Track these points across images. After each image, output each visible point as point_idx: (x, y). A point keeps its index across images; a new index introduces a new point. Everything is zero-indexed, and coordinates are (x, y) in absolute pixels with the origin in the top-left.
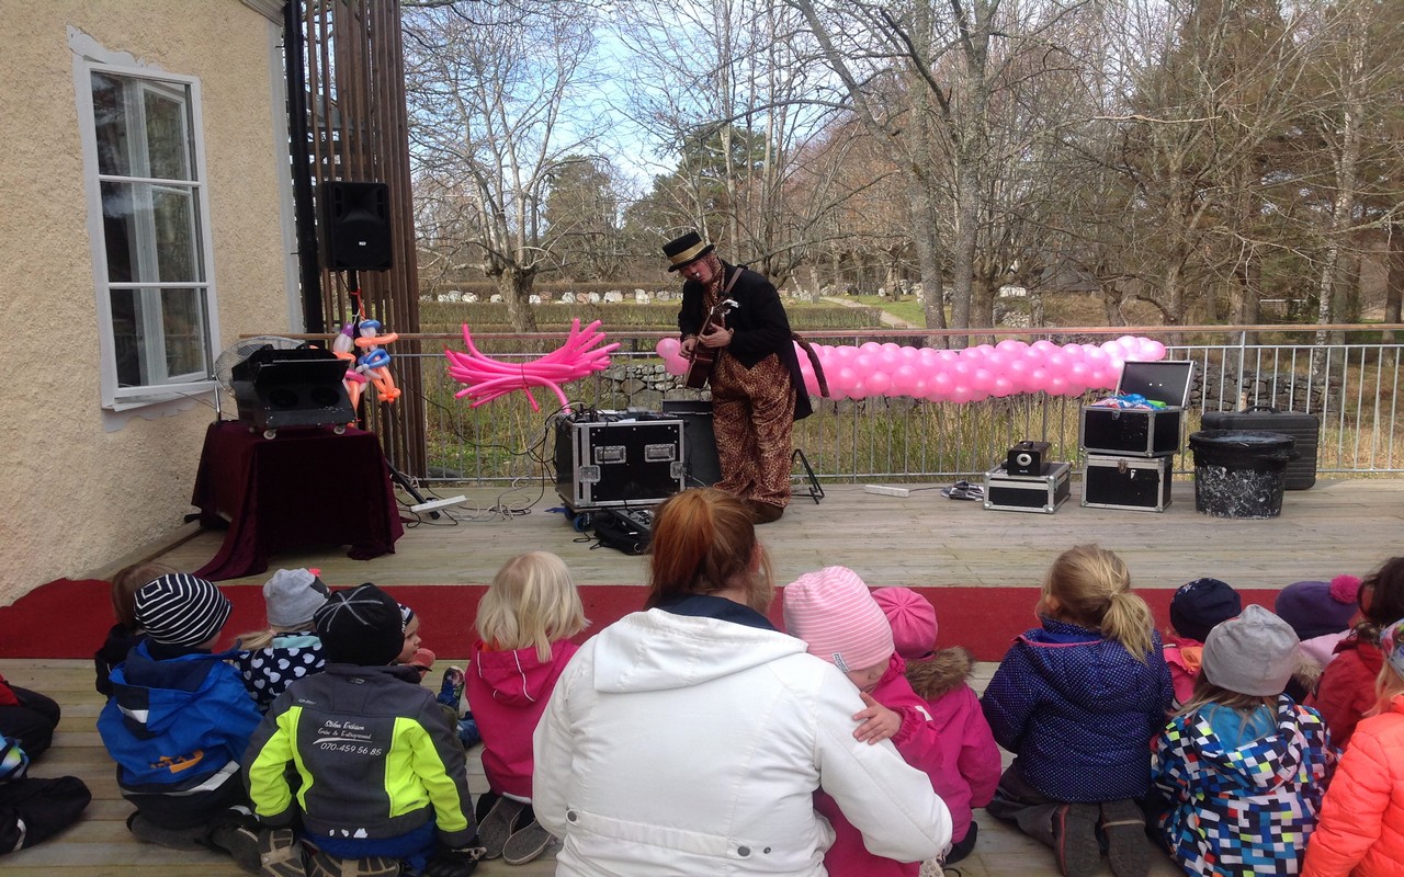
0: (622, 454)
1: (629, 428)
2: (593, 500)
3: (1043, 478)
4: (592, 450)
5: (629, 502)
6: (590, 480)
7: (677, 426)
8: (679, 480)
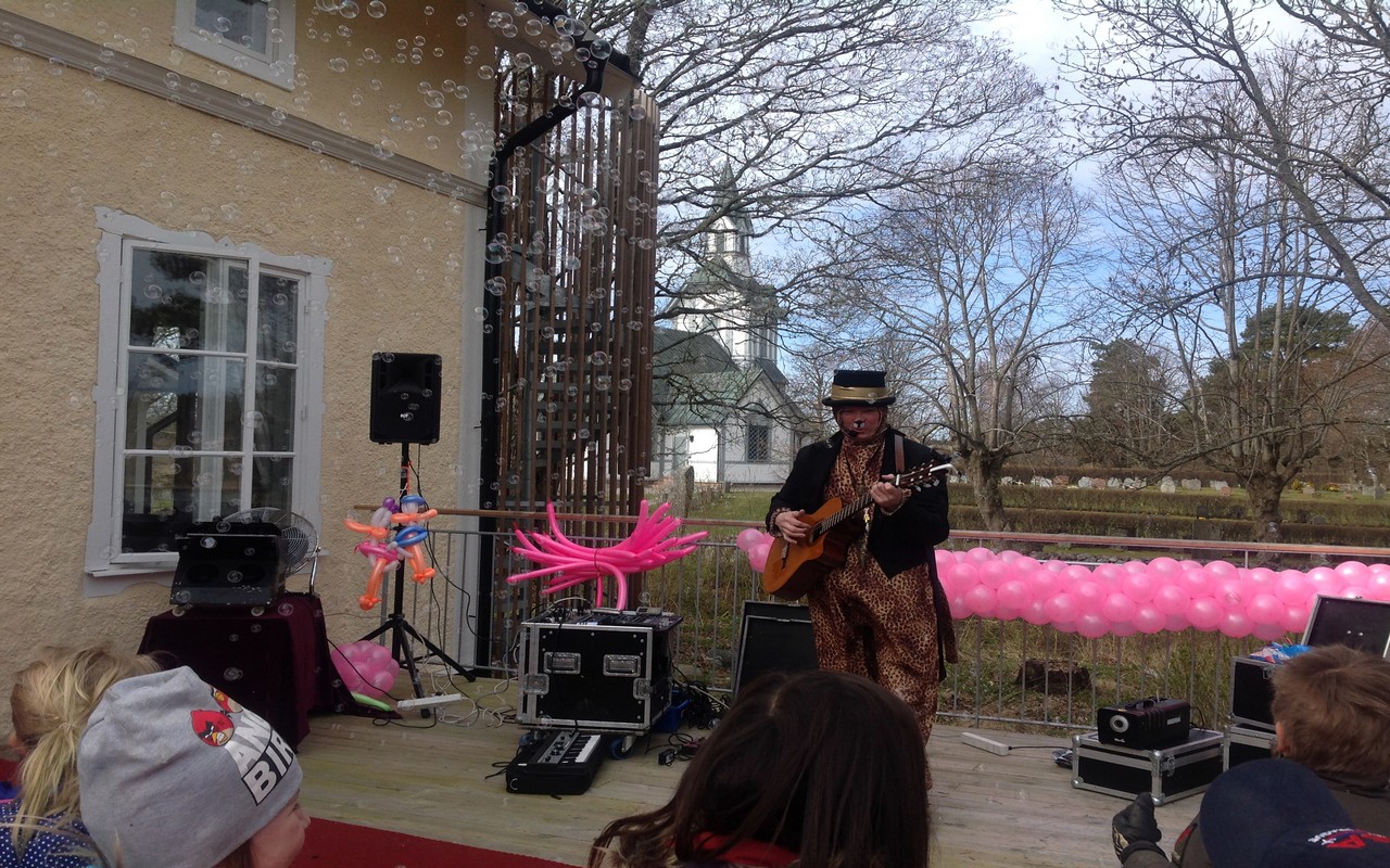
0: (576, 663)
1: (588, 632)
2: (538, 715)
3: (1145, 753)
4: (541, 655)
5: (580, 723)
6: (537, 691)
7: (644, 635)
8: (643, 701)
